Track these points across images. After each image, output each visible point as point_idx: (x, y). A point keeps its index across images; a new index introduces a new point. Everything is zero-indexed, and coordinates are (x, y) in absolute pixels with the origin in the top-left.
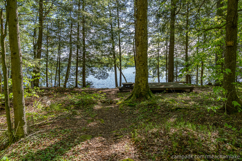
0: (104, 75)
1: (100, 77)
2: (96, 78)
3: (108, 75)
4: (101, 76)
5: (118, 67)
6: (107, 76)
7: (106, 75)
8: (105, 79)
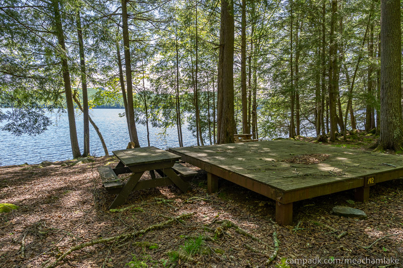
0: (36, 121)
1: (21, 129)
2: (9, 130)
3: (47, 122)
4: (24, 126)
5: (76, 100)
6: (45, 125)
7: (41, 121)
8: (38, 133)
